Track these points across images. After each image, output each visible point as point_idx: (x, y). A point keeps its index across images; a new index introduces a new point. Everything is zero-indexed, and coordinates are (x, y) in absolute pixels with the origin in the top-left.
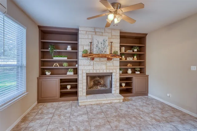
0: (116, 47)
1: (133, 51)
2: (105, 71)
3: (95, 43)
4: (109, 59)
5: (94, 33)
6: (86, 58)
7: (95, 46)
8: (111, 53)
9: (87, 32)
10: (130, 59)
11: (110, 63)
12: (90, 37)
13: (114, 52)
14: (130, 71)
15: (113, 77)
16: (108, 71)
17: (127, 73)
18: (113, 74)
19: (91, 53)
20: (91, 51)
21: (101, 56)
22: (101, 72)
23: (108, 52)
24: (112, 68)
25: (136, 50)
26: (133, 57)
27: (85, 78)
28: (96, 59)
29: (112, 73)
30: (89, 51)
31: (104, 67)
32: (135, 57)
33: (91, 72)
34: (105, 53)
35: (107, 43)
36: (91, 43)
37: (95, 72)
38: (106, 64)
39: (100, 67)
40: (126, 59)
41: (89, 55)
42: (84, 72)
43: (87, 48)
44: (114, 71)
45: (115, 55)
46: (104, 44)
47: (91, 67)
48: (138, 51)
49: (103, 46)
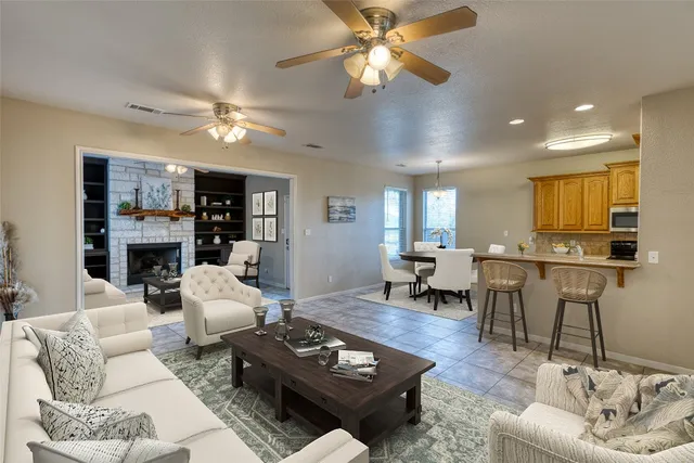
0: (188, 198)
1: (224, 204)
2: (166, 240)
3: (145, 189)
4: (174, 219)
5: (143, 172)
6: (127, 217)
7: (145, 195)
8: (177, 209)
9: (128, 170)
10: (217, 218)
11: (174, 227)
12: (134, 177)
13: (183, 207)
14: (217, 240)
15: (183, 250)
16: (172, 240)
17: (212, 243)
18: (183, 245)
19: (137, 208)
20: (137, 203)
21: (158, 213)
22: (159, 241)
23: (172, 207)
24: (181, 234)
25: (228, 202)
26: (224, 215)
27: (125, 253)
28: (148, 219)
29: (180, 243)
30: (133, 205)
31: (164, 232)
32: (228, 214)
33: (138, 241)
34: (166, 209)
35: (169, 191)
36: (137, 190)
37: (145, 241)
38: (169, 228)
39: (155, 233)
40: (210, 218)
41: (134, 211)
42: (123, 241)
43: (129, 198)
44: (185, 239)
45: (185, 212)
46: (163, 193)
47: (137, 234)
48: (232, 204)
49: (161, 196)
